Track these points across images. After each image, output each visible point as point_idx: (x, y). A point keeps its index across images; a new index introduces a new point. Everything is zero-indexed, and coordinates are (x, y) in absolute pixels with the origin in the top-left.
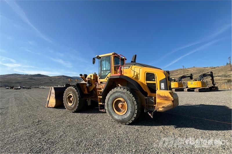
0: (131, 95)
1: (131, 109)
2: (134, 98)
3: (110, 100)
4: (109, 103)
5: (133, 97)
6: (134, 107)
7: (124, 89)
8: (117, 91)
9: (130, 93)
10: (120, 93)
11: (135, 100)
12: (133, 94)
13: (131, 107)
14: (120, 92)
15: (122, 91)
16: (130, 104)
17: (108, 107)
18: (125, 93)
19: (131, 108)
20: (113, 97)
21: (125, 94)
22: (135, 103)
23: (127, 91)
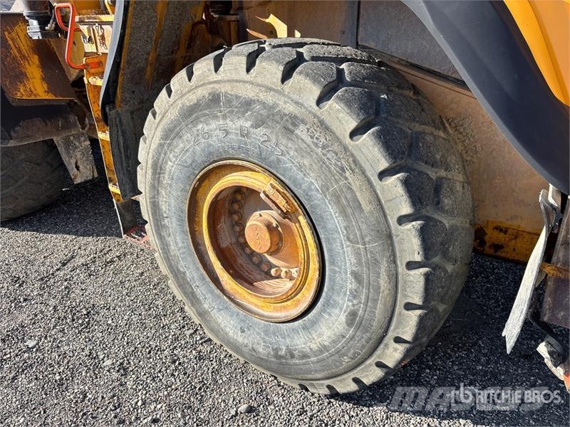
0: (370, 151)
1: (355, 295)
2: (400, 190)
3: (166, 179)
4: (164, 207)
5: (383, 175)
6: (384, 282)
7: (287, 75)
8: (215, 99)
9: (352, 124)
10: (248, 124)
11: (406, 209)
12: (388, 142)
13: (357, 277)
14: (248, 104)
15: (269, 98)
16: (348, 250)
17: (161, 237)
18: (295, 121)
19: (351, 285)
20: (187, 158)
21: (301, 131)
22: (410, 242)
23: (320, 101)
